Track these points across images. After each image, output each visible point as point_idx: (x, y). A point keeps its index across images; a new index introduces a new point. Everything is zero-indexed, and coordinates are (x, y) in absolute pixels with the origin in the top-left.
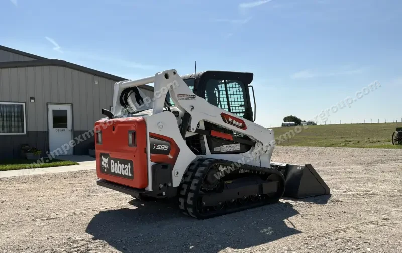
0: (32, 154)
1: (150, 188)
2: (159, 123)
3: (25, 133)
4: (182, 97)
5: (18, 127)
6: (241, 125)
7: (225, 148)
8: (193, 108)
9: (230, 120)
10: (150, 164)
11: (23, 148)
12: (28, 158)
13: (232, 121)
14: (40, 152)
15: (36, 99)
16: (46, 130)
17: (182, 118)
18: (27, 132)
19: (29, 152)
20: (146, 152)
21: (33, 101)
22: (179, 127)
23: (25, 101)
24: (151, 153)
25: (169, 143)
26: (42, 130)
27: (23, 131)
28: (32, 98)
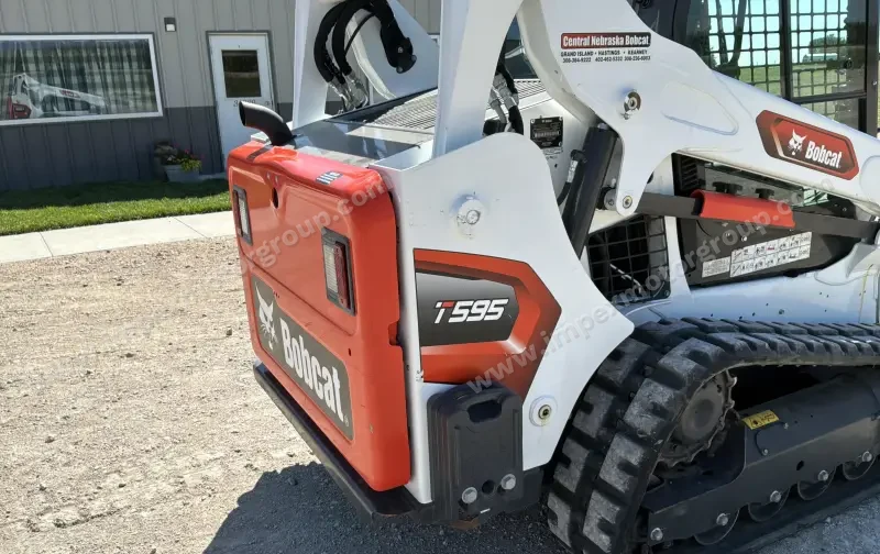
0: (177, 167)
1: (421, 488)
2: (464, 198)
3: (160, 113)
4: (579, 43)
5: (144, 98)
6: (835, 160)
7: (749, 259)
8: (634, 100)
9: (796, 141)
10: (421, 392)
11: (158, 151)
12: (172, 179)
13: (805, 145)
14: (198, 162)
15: (178, 23)
16: (211, 104)
17: (574, 154)
18: (166, 110)
19: (172, 163)
20: (399, 340)
21: (170, 27)
22: (559, 201)
23: (153, 30)
24: (422, 343)
25: (508, 288)
26: (200, 104)
27: (156, 110)
28: (168, 21)
